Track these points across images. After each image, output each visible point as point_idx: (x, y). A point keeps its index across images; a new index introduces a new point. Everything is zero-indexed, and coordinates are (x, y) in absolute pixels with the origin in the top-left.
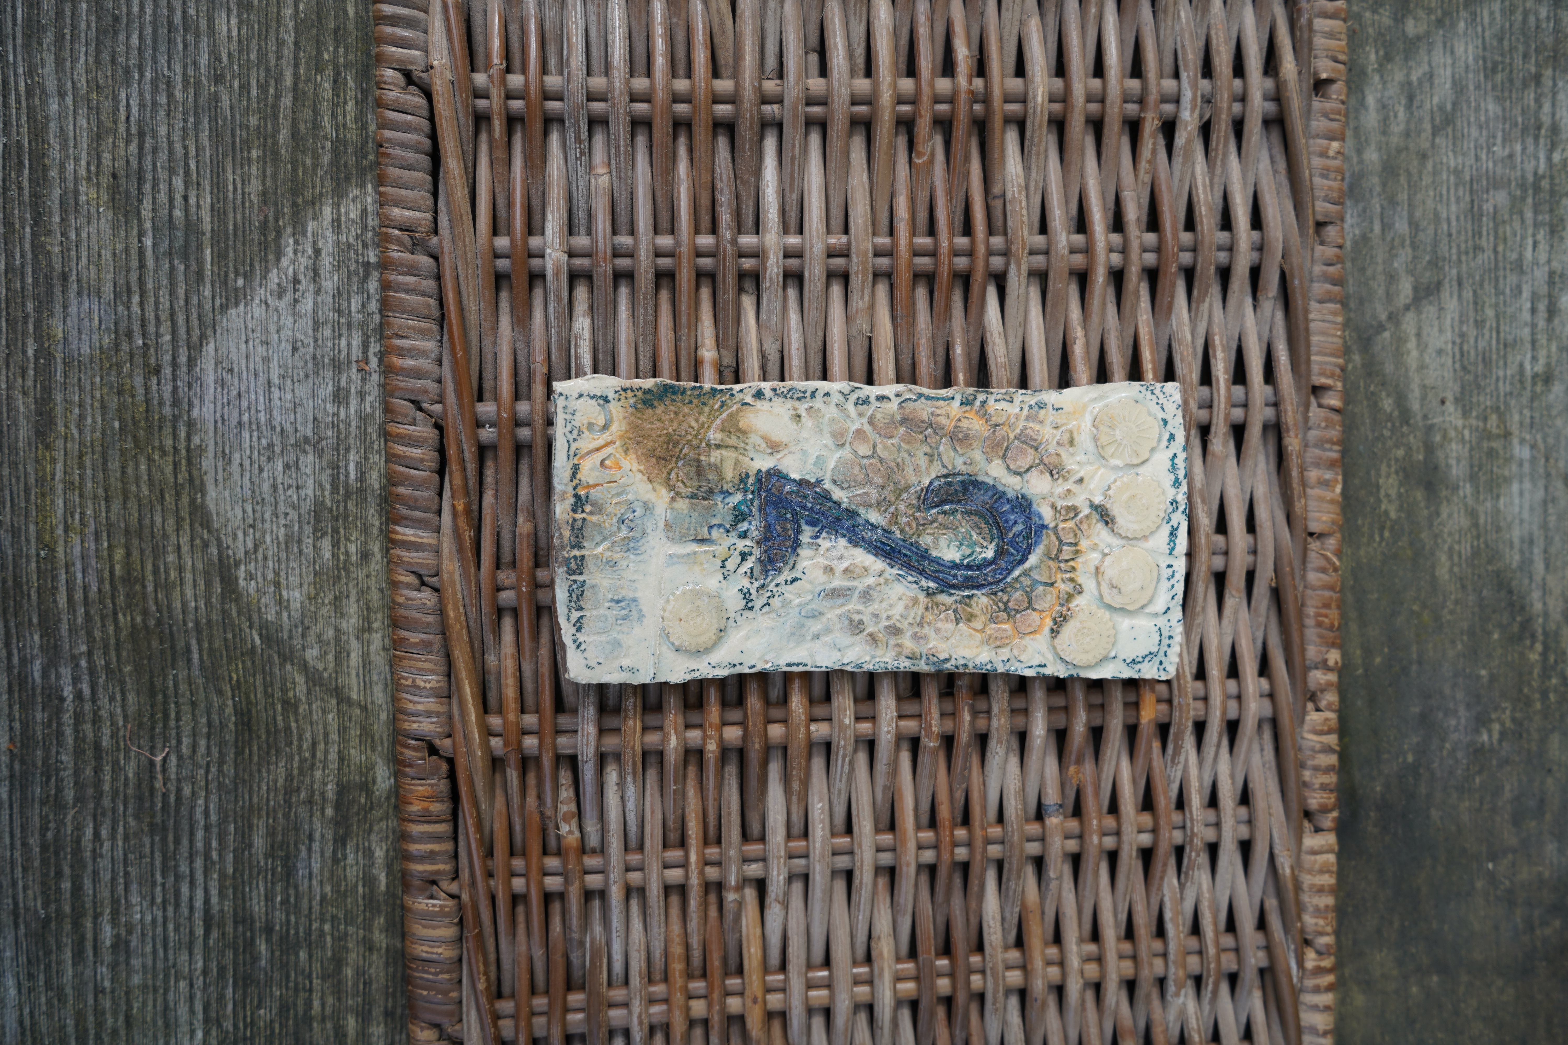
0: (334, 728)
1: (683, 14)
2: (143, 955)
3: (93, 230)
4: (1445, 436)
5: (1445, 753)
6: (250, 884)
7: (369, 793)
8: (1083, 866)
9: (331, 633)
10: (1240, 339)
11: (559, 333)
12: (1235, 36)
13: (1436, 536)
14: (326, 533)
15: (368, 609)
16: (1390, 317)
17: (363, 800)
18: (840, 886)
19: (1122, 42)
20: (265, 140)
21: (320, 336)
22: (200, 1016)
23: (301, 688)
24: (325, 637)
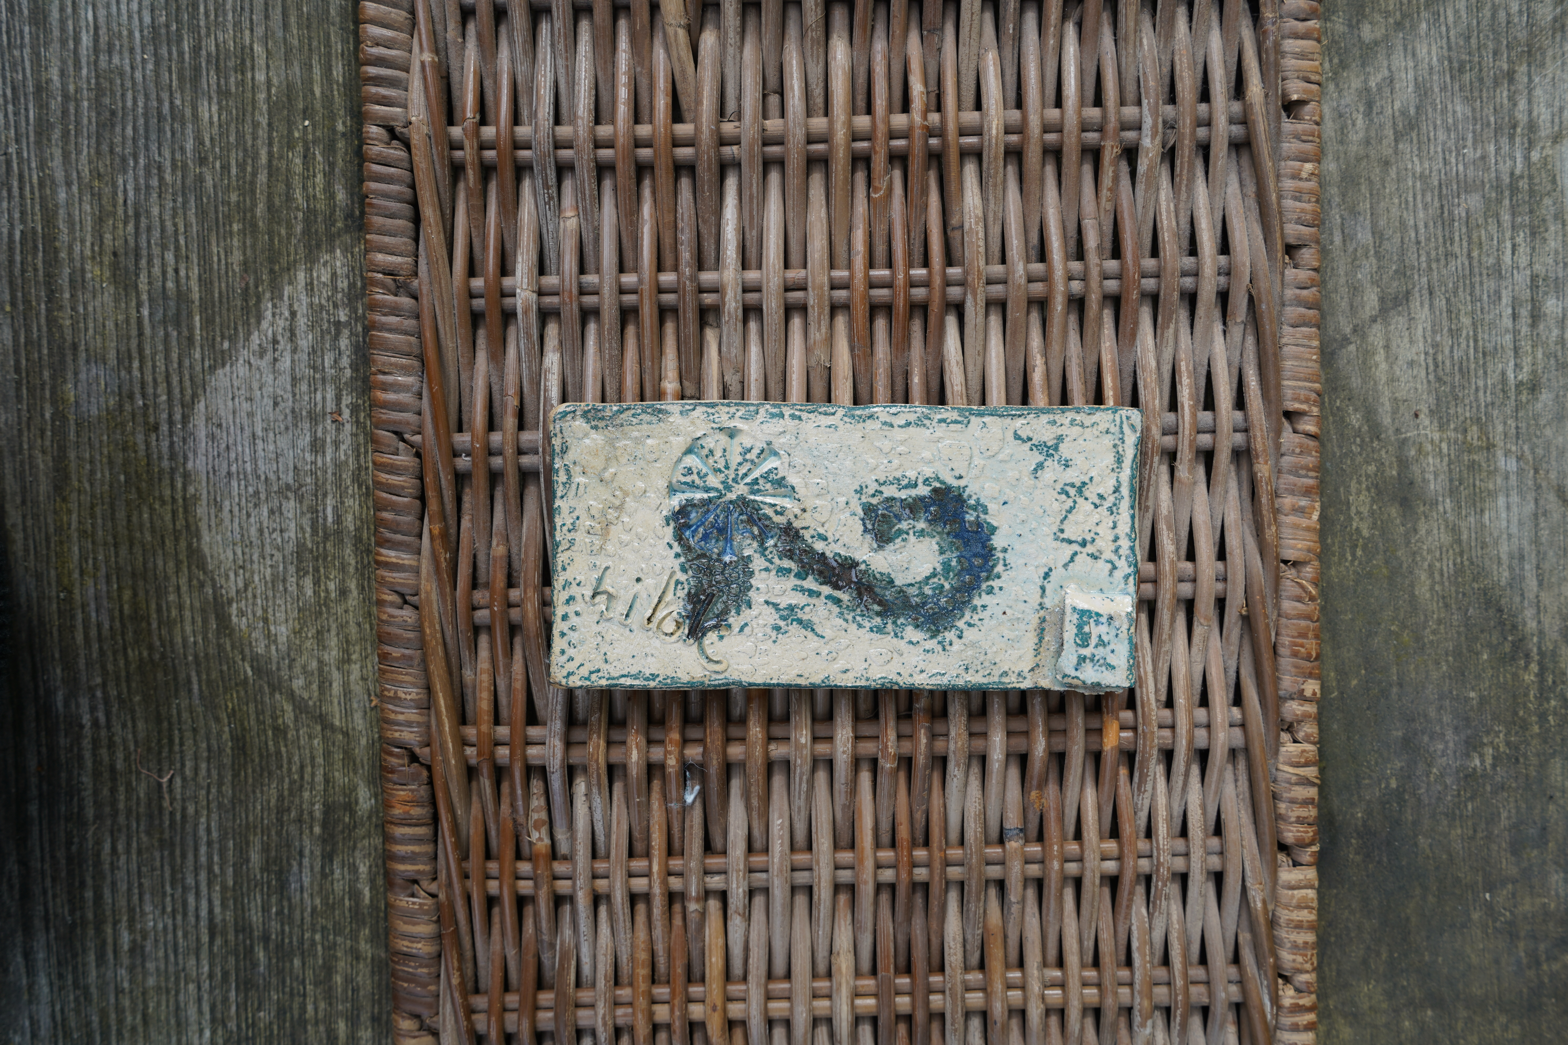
0: (319, 752)
2: (157, 959)
3: (98, 303)
4: (1420, 451)
5: (1432, 778)
6: (249, 896)
7: (353, 813)
8: (1047, 890)
9: (314, 664)
10: (1209, 365)
11: (530, 369)
13: (1414, 553)
14: (308, 572)
15: (347, 642)
16: (1355, 331)
17: (347, 820)
18: (801, 900)
20: (245, 213)
21: (297, 391)
22: (208, 1016)
23: (289, 715)
24: (309, 668)
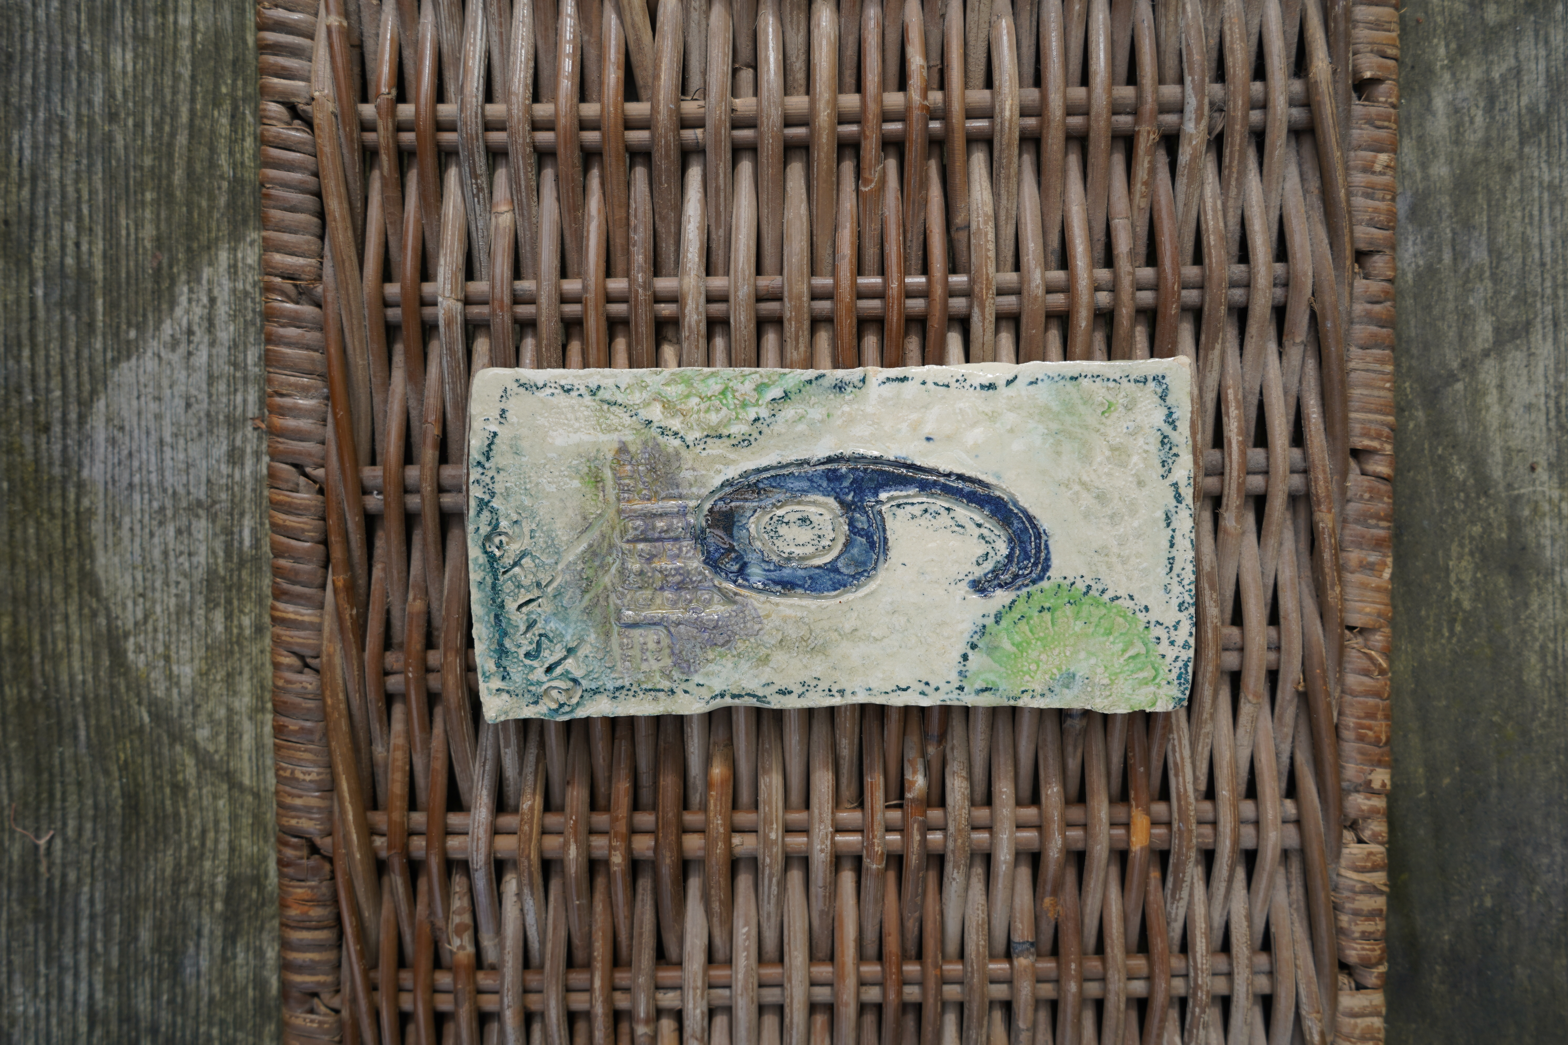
0: (225, 815)
1: (595, 30)
4: (1535, 511)
5: (1534, 898)
6: (136, 980)
7: (261, 888)
8: (1062, 1015)
9: (222, 713)
10: (1261, 393)
11: (454, 390)
12: (1255, 30)
13: (1524, 632)
14: (217, 605)
15: (262, 687)
16: (1464, 365)
17: (254, 895)
18: (770, 1021)
19: (1112, 44)
20: (160, 180)
21: (214, 391)
23: (190, 771)
24: (216, 717)
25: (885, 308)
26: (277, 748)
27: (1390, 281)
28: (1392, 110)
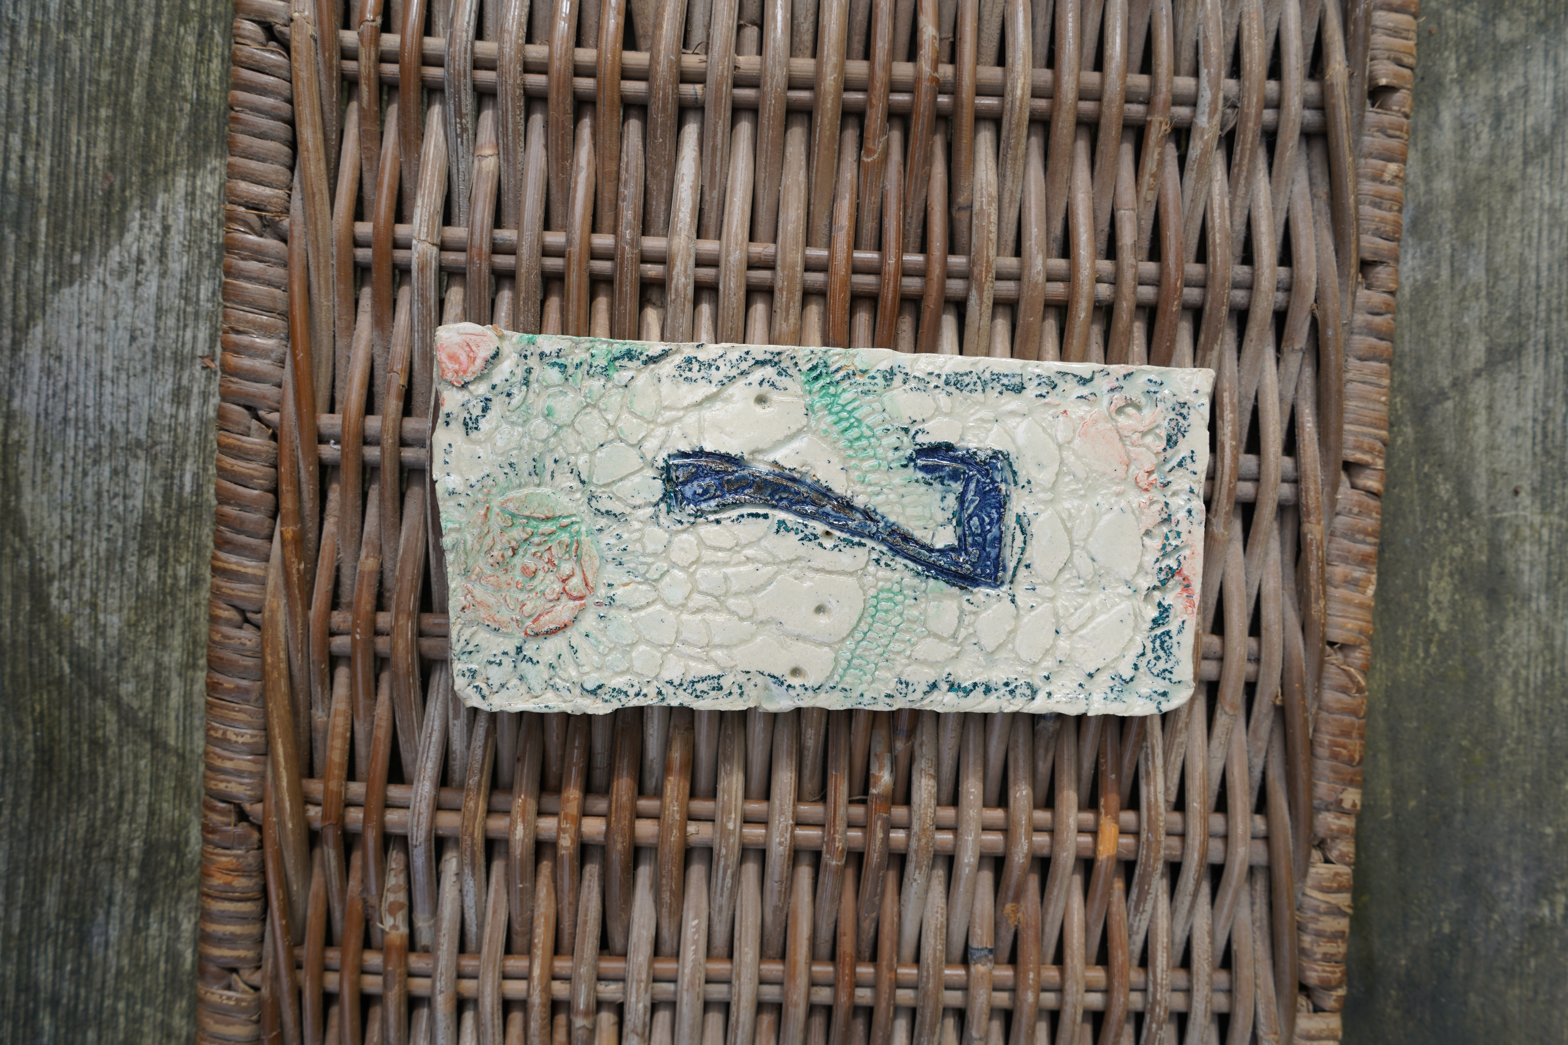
0: (146, 776)
4: (1516, 535)
5: (1492, 926)
6: (38, 947)
7: (181, 855)
8: (1014, 1027)
9: (150, 667)
10: (1257, 399)
11: (423, 339)
12: (1273, 28)
13: (1497, 657)
14: (152, 552)
15: (195, 642)
16: (1454, 384)
17: (172, 863)
18: (715, 1019)
19: (1129, 30)
20: (117, 97)
21: (162, 325)
23: (111, 728)
24: (143, 671)
25: (881, 285)
26: (209, 706)
27: (1392, 293)
28: (1404, 120)
